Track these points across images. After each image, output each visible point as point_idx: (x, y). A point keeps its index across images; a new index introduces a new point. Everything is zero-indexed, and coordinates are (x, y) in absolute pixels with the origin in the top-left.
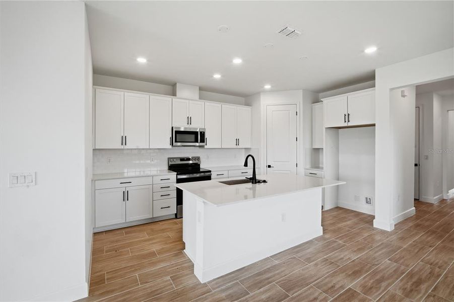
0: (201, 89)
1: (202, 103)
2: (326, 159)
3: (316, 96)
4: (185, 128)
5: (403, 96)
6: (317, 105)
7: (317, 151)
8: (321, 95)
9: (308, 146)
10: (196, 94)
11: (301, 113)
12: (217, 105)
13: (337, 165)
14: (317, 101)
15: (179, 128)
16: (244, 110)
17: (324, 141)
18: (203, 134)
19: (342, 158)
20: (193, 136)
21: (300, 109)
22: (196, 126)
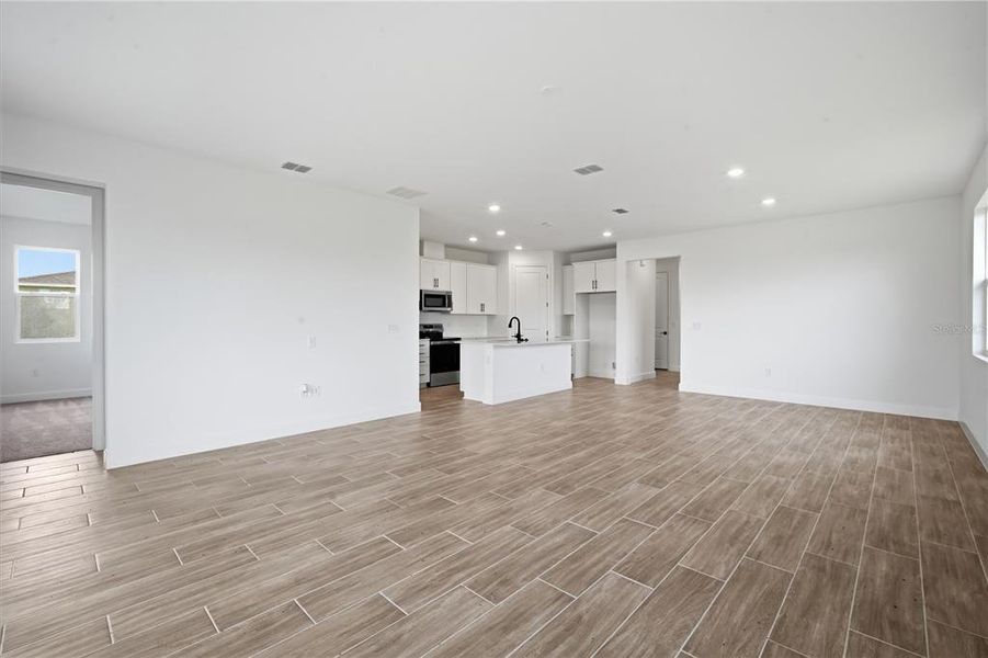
0: (447, 246)
1: (447, 263)
2: (577, 326)
3: (567, 258)
4: (433, 291)
5: (642, 265)
6: (568, 268)
7: (567, 319)
8: (573, 256)
9: (559, 313)
10: (441, 254)
11: (552, 277)
12: (462, 265)
13: (587, 334)
14: (567, 263)
15: (428, 291)
16: (490, 270)
17: (574, 308)
18: (450, 297)
19: (593, 325)
20: (441, 300)
21: (551, 272)
22: (442, 288)
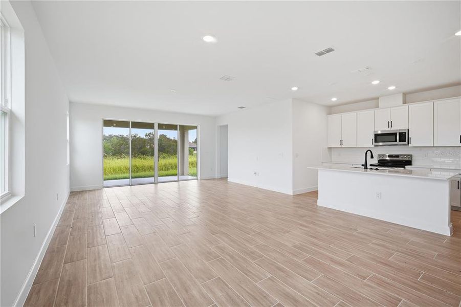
0: (405, 94)
1: (405, 106)
4: (381, 131)
12: (427, 104)
15: (377, 131)
18: (403, 135)
